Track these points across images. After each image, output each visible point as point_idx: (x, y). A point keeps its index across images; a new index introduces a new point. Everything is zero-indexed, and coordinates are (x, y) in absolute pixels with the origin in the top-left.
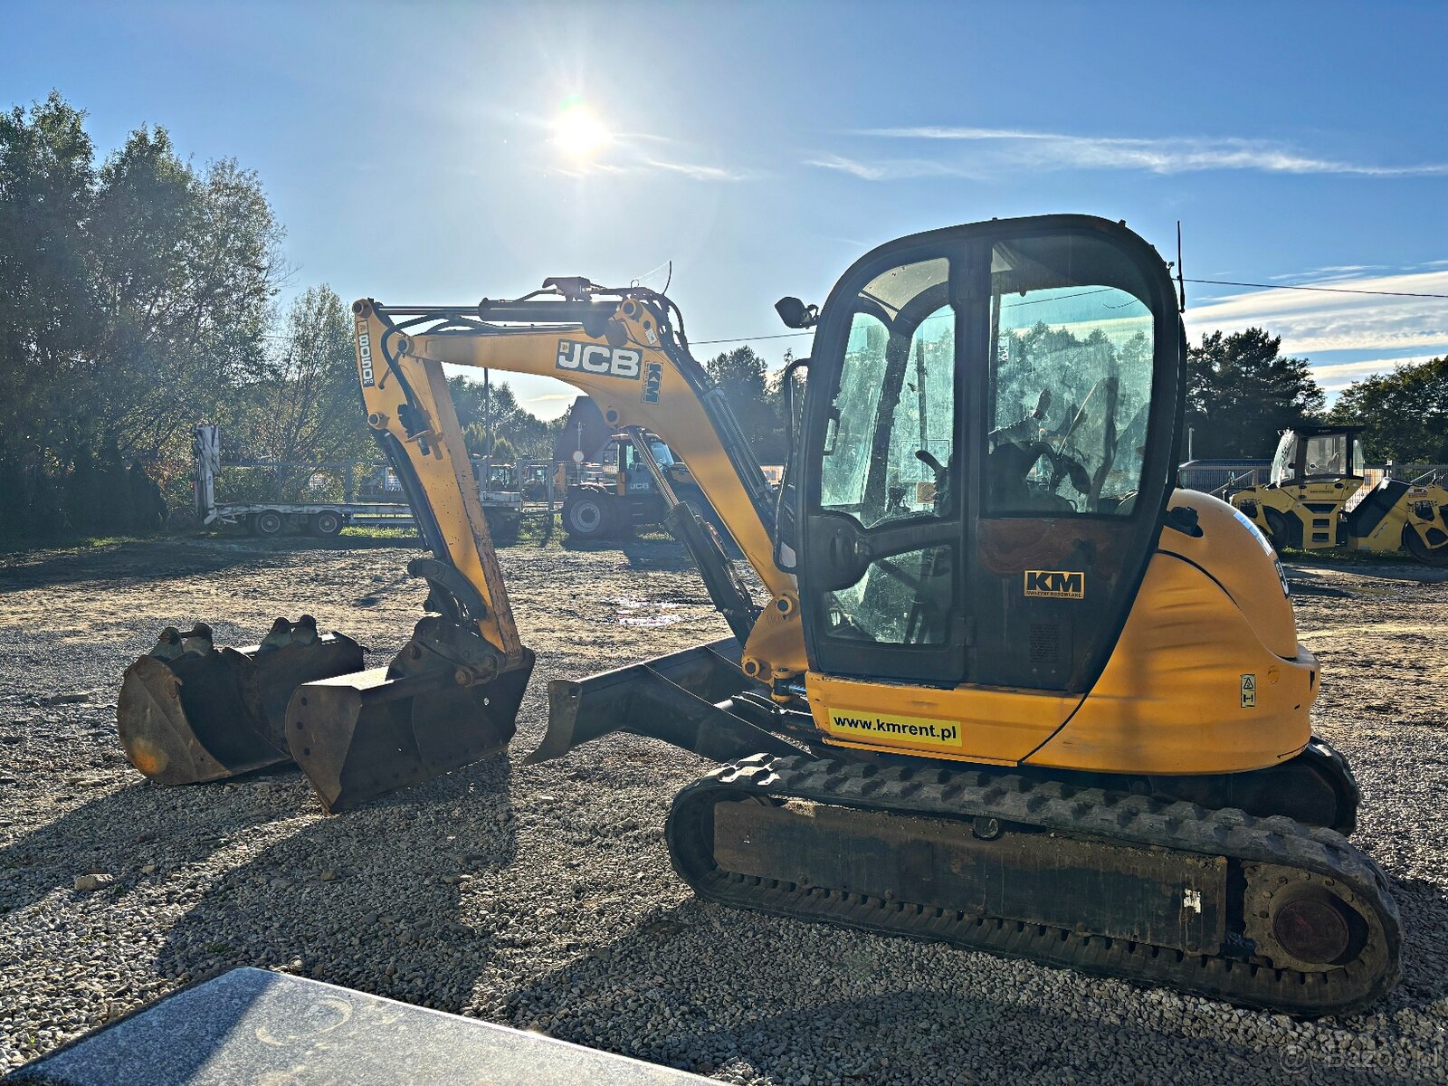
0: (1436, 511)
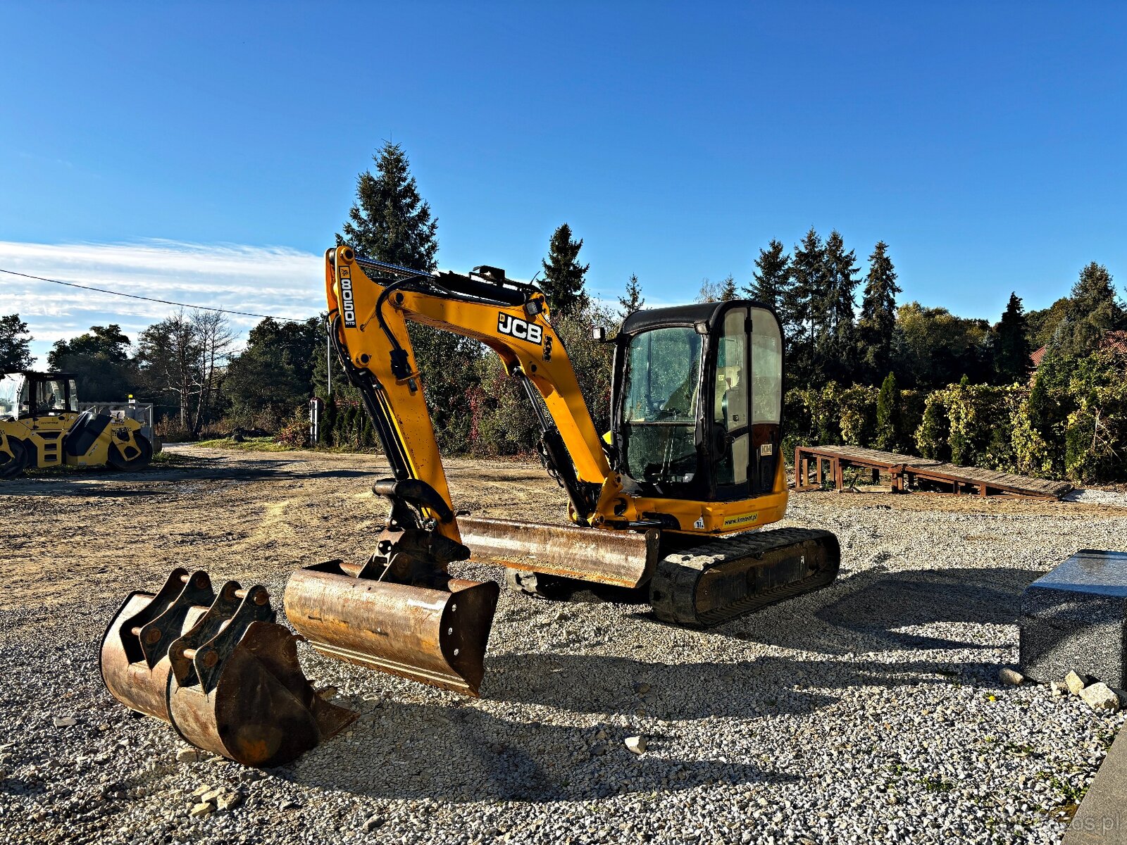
0: (131, 434)
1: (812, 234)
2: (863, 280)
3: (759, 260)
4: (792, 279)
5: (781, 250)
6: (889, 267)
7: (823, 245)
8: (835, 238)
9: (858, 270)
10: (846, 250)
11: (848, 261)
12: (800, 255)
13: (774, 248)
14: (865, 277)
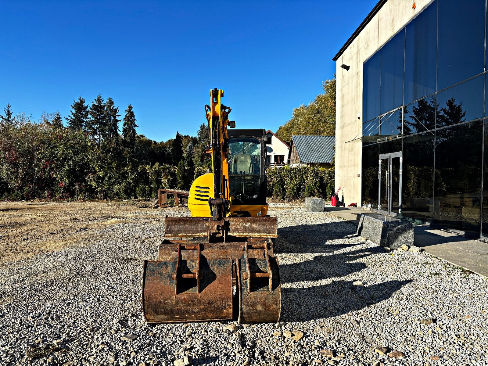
1: (99, 97)
2: (122, 120)
3: (73, 106)
4: (90, 116)
5: (84, 102)
6: (133, 116)
7: (104, 102)
8: (110, 100)
9: (120, 116)
10: (115, 106)
11: (116, 111)
12: (94, 105)
13: (81, 101)
14: (123, 119)
